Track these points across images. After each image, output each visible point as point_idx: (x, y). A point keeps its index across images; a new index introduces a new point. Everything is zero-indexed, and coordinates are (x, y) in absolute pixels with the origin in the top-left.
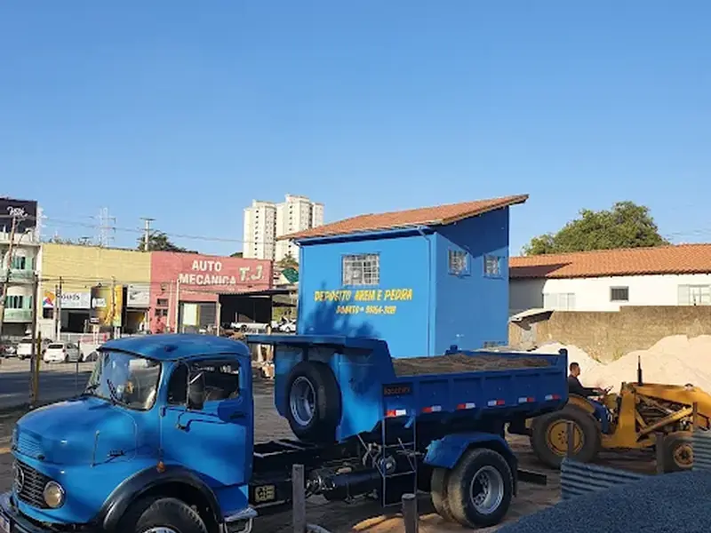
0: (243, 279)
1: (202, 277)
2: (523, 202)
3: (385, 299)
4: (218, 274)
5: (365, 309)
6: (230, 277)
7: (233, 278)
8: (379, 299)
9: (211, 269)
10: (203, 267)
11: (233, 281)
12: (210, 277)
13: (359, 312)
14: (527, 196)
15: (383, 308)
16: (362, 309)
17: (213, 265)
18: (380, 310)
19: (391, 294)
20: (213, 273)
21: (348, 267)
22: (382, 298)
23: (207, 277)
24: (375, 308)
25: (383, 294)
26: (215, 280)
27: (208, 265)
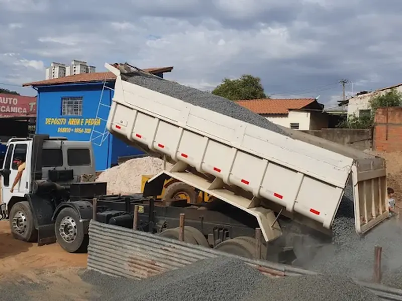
0: (31, 110)
1: (4, 107)
2: (170, 71)
3: (85, 124)
4: (15, 106)
5: (74, 130)
6: (23, 108)
7: (25, 109)
8: (82, 124)
9: (10, 103)
10: (5, 101)
11: (25, 111)
12: (10, 107)
13: (71, 132)
14: (172, 68)
15: (84, 130)
16: (72, 130)
17: (12, 100)
18: (82, 131)
19: (89, 122)
20: (12, 105)
21: (66, 104)
22: (83, 124)
23: (8, 107)
24: (79, 129)
25: (84, 122)
26: (14, 110)
27: (9, 100)
